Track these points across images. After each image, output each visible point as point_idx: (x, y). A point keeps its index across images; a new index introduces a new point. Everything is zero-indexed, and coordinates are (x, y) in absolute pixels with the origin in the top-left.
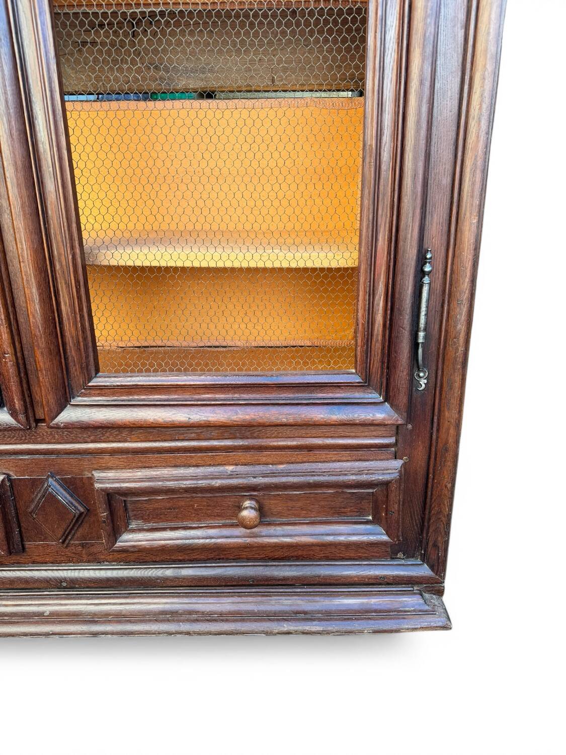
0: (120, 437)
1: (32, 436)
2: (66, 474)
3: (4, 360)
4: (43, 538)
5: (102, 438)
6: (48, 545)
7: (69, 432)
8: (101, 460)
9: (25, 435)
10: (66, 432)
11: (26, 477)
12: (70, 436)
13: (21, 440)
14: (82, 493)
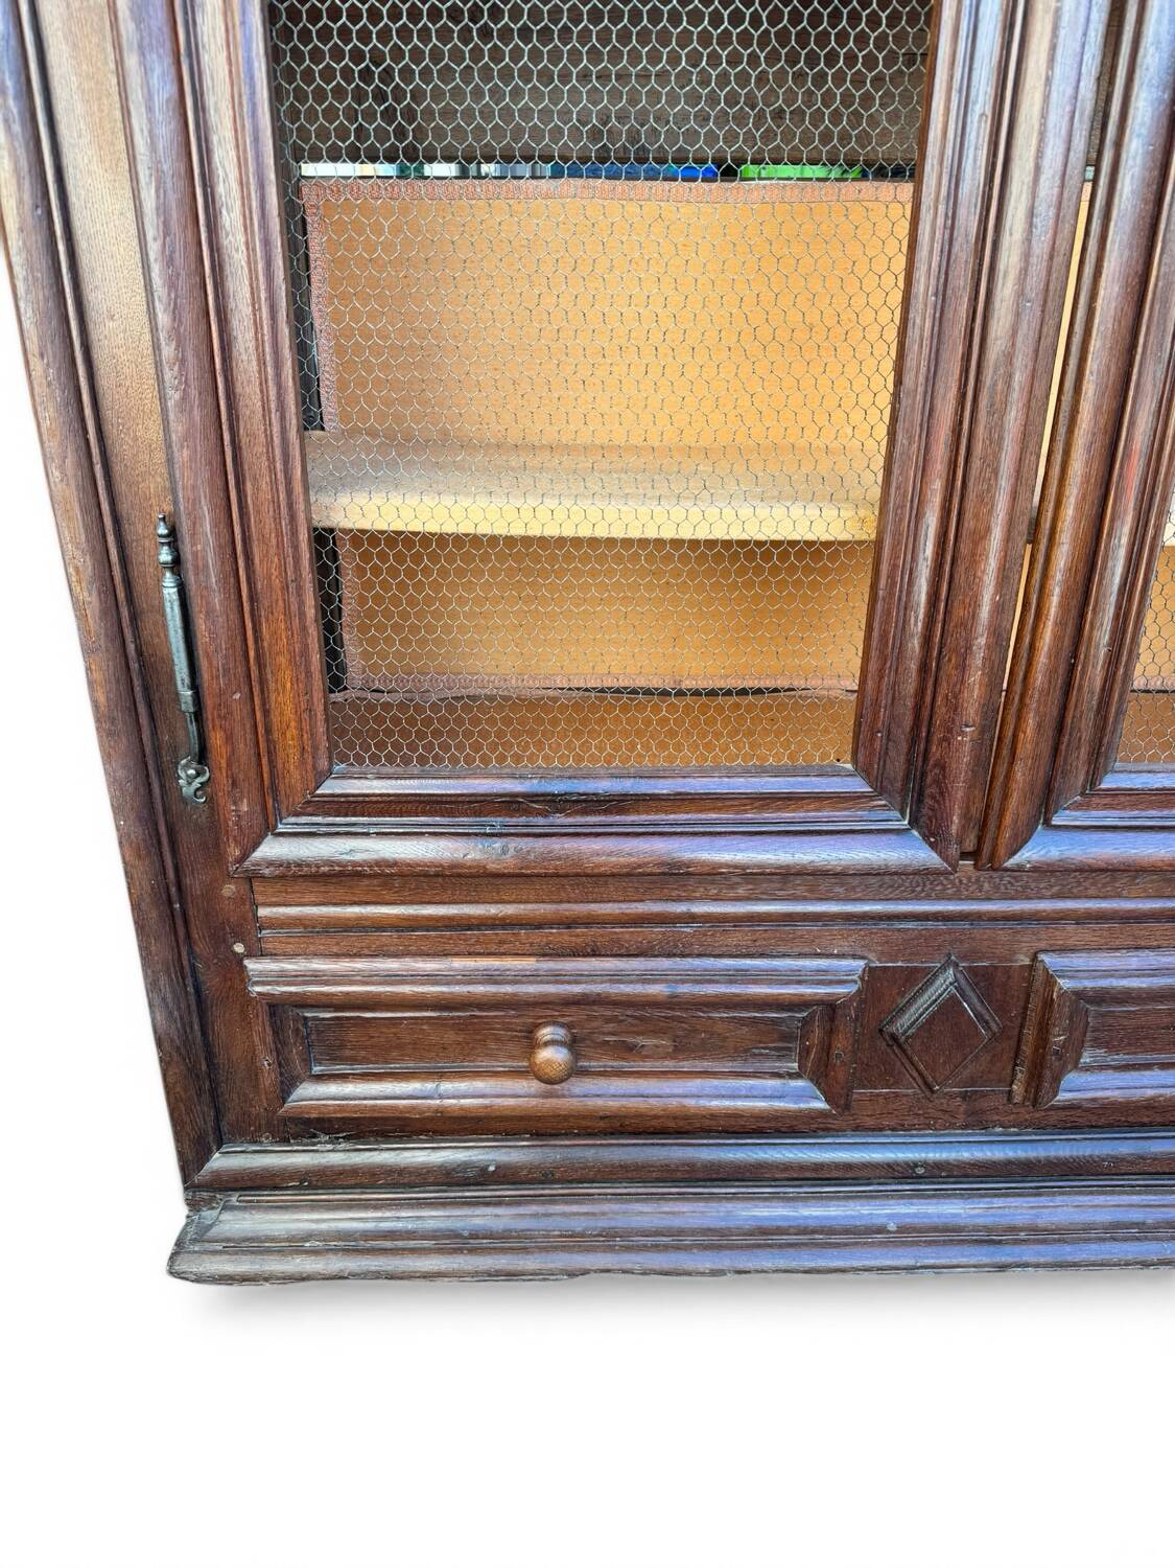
0: (1109, 889)
1: (937, 885)
2: (980, 959)
3: (959, 738)
4: (892, 1080)
5: (1075, 891)
6: (897, 1095)
7: (1015, 878)
8: (1057, 933)
9: (924, 883)
10: (1008, 879)
11: (900, 964)
12: (1012, 885)
13: (913, 891)
14: (999, 996)
